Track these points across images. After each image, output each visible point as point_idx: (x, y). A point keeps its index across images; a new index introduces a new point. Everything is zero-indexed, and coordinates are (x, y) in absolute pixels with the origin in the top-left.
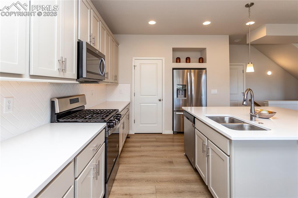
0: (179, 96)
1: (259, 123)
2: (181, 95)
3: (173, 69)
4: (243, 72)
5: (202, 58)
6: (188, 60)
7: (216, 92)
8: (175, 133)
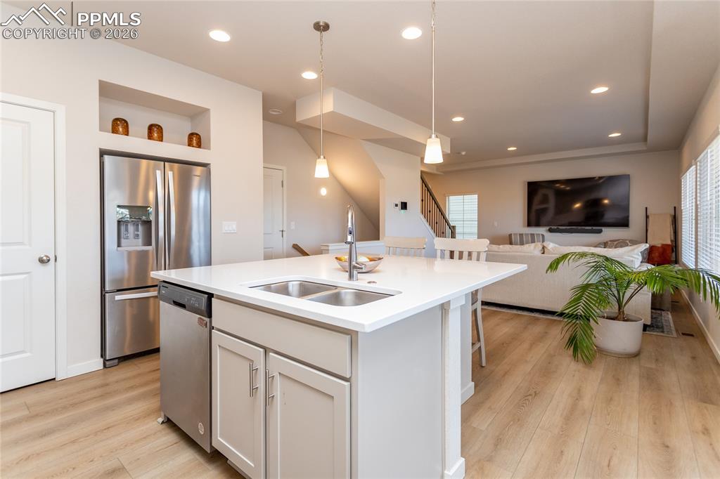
0: (123, 241)
1: (369, 282)
2: (132, 240)
3: (103, 153)
4: (283, 186)
5: (197, 134)
6: (154, 131)
7: (234, 227)
8: (112, 362)
